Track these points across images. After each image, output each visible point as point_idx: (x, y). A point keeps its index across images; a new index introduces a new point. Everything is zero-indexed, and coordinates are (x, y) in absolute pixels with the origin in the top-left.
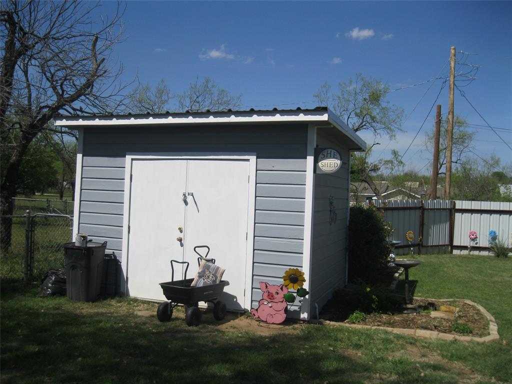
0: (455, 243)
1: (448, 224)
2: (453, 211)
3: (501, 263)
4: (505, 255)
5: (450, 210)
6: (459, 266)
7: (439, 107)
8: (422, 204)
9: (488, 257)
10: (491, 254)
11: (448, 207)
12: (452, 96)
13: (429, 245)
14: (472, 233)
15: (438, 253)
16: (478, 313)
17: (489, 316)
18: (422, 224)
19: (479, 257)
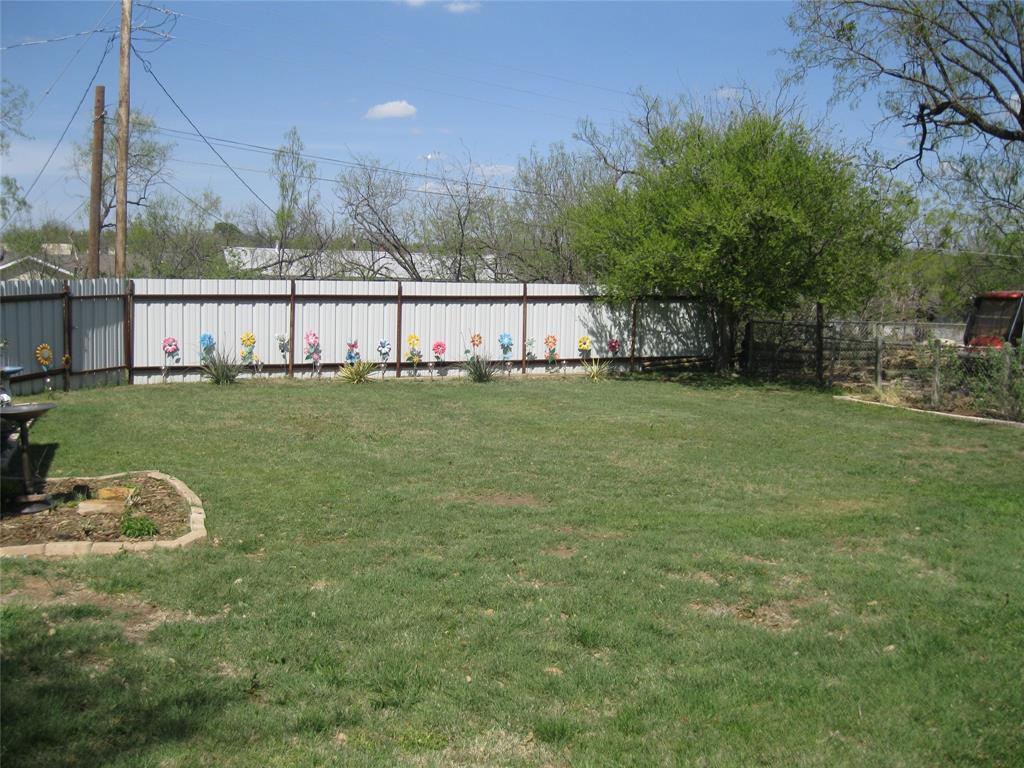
0: (138, 363)
1: (121, 327)
2: (128, 301)
3: (223, 394)
4: (230, 379)
5: (124, 298)
6: (143, 407)
7: (101, 91)
8: (67, 288)
9: (200, 385)
10: (206, 379)
11: (121, 291)
12: (125, 69)
13: (86, 369)
14: (168, 342)
15: (105, 384)
17: (190, 496)
18: (68, 329)
19: (182, 386)
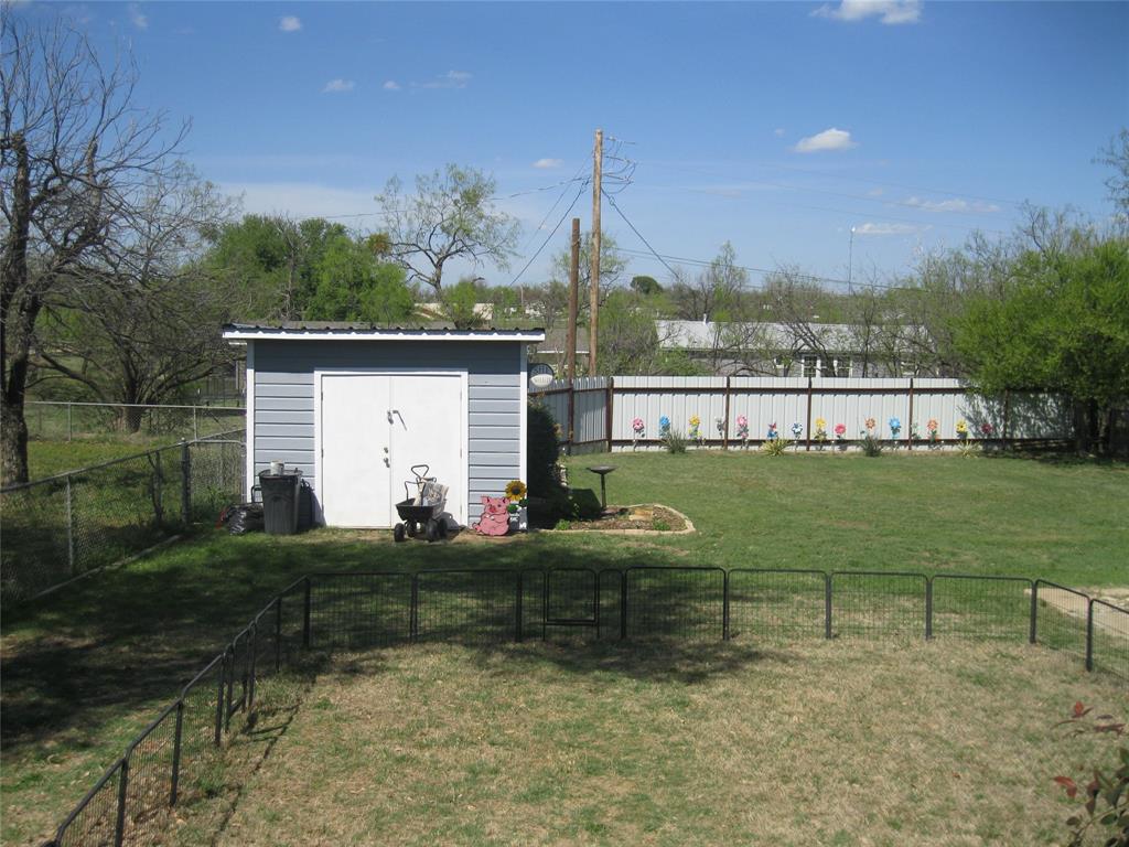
0: (615, 437)
1: (604, 409)
2: (610, 391)
3: (678, 461)
4: (682, 450)
5: (607, 390)
6: (629, 469)
7: (577, 223)
8: (571, 384)
9: (659, 454)
10: (663, 449)
11: (605, 386)
12: (597, 208)
13: (582, 440)
14: (637, 422)
15: (593, 452)
16: (671, 514)
17: (682, 516)
18: (571, 413)
19: (648, 455)
